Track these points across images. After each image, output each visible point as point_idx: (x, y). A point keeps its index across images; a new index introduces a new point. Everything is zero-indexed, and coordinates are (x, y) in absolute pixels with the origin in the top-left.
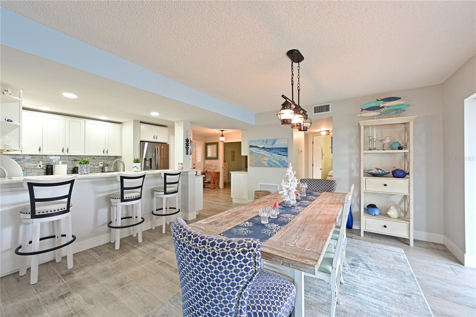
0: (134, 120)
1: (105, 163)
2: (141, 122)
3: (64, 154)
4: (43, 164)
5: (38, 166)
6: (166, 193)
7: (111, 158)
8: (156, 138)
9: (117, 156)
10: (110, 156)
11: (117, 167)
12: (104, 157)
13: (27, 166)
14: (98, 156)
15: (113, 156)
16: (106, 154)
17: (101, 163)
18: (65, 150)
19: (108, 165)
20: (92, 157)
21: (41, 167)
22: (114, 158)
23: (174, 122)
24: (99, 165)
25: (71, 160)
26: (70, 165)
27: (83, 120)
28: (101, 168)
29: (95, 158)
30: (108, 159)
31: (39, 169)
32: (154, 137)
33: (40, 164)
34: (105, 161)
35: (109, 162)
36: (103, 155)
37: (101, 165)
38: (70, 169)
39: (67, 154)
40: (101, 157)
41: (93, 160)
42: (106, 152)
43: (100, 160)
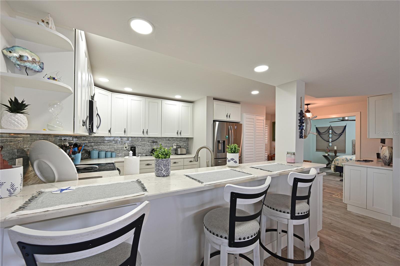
0: (207, 96)
1: (178, 145)
2: (214, 99)
3: (144, 136)
4: (128, 146)
5: (125, 147)
6: (293, 217)
7: (183, 140)
8: (229, 117)
9: (188, 138)
10: (182, 138)
11: (188, 149)
12: (178, 139)
13: (117, 147)
14: (172, 138)
15: (185, 138)
16: (179, 136)
17: (175, 145)
18: (145, 131)
19: (180, 147)
20: (167, 139)
21: (127, 149)
22: (186, 140)
23: (275, 87)
24: (173, 147)
25: (150, 141)
26: (150, 147)
27: (159, 101)
28: (174, 150)
29: (170, 139)
30: (181, 141)
31: (125, 150)
32: (227, 115)
33: (126, 146)
34: (178, 142)
35: (181, 144)
36: (177, 136)
37: (175, 147)
38: (150, 151)
39: (146, 136)
40: (174, 139)
41: (168, 142)
42: (179, 133)
43: (174, 141)
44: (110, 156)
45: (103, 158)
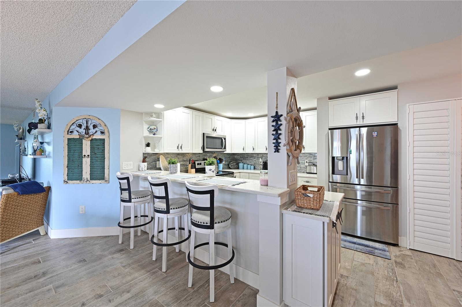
0: (317, 99)
1: (312, 161)
2: (330, 98)
8: (363, 118)
12: (311, 155)
17: (307, 162)
19: (314, 165)
24: (305, 164)
32: (357, 117)
43: (306, 157)
44: (243, 168)
45: (241, 169)
